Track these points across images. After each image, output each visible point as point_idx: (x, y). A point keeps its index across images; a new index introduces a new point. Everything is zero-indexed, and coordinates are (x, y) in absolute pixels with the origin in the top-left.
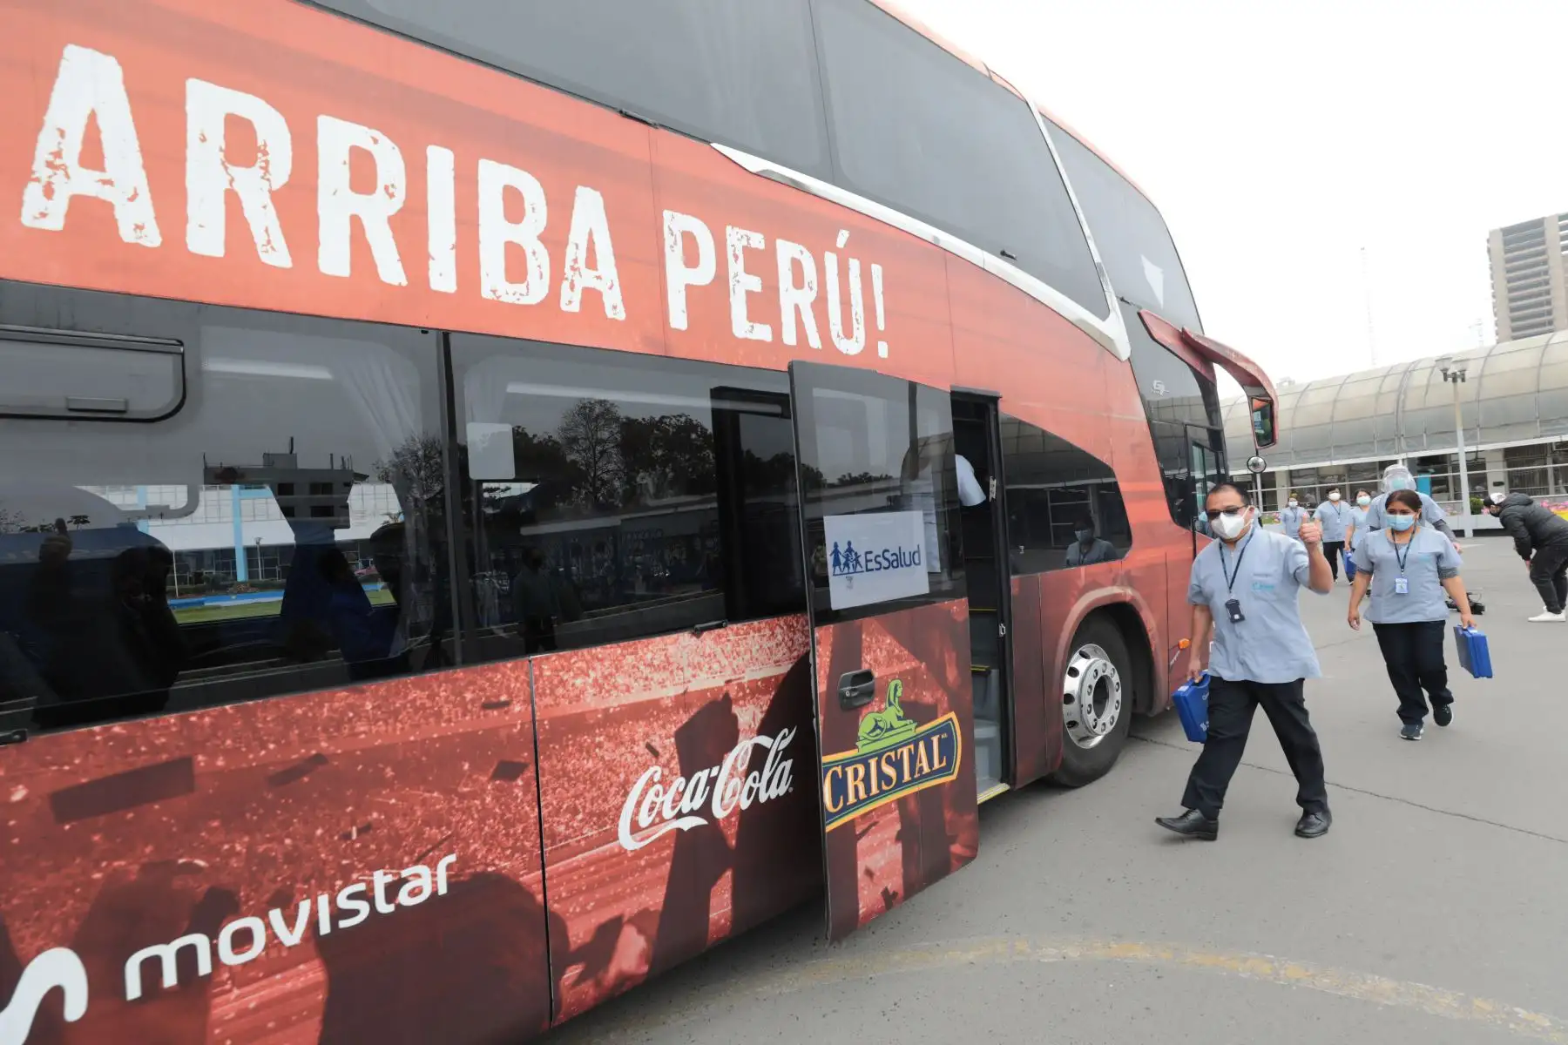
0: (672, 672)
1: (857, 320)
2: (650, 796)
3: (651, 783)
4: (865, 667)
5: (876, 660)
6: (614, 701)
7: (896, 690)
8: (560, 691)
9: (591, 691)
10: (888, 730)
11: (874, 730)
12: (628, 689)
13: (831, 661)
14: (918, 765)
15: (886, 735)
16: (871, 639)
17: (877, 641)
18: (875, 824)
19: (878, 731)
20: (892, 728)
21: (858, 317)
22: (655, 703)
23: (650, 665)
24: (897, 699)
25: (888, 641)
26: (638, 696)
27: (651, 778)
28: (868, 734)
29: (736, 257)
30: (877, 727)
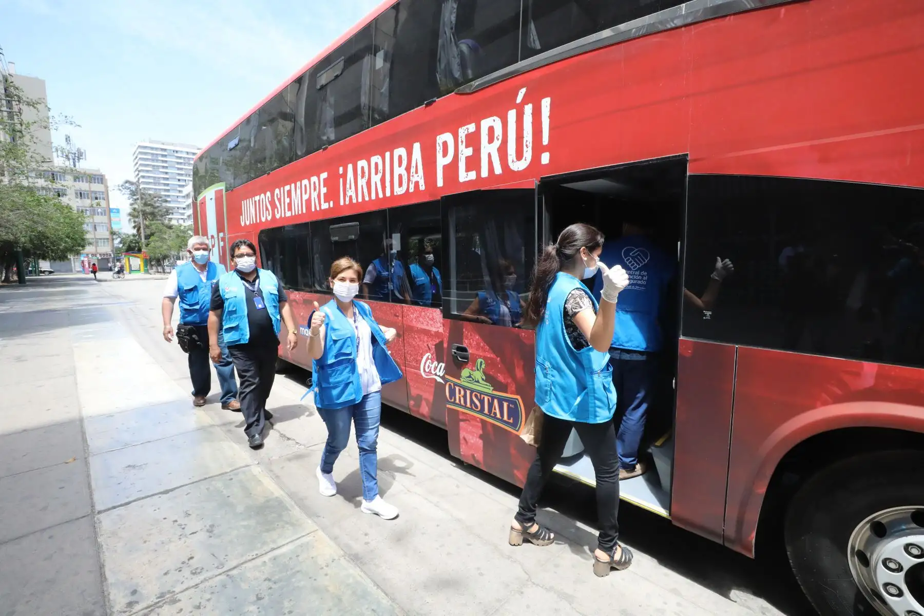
0: (434, 322)
1: (527, 145)
2: (428, 363)
3: (428, 359)
4: (464, 345)
5: (470, 344)
6: (420, 326)
7: (481, 365)
8: (408, 317)
9: (414, 320)
10: (476, 381)
11: (468, 377)
12: (423, 323)
13: (449, 335)
14: (493, 411)
15: (475, 383)
16: (468, 333)
17: (471, 335)
18: (468, 420)
19: (471, 379)
20: (478, 382)
21: (528, 143)
22: (429, 331)
23: (428, 317)
24: (482, 369)
25: (477, 337)
26: (425, 327)
27: (428, 357)
28: (467, 377)
29: (462, 142)
30: (470, 377)
